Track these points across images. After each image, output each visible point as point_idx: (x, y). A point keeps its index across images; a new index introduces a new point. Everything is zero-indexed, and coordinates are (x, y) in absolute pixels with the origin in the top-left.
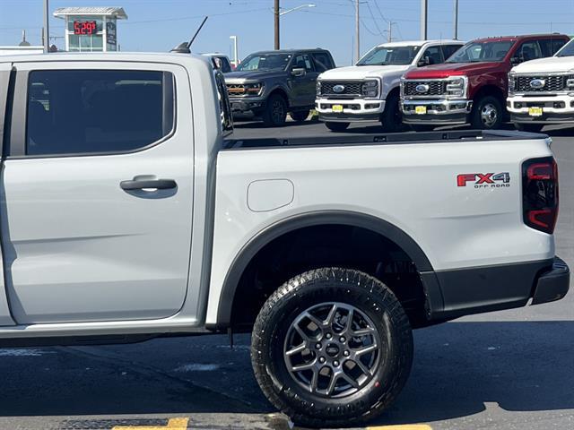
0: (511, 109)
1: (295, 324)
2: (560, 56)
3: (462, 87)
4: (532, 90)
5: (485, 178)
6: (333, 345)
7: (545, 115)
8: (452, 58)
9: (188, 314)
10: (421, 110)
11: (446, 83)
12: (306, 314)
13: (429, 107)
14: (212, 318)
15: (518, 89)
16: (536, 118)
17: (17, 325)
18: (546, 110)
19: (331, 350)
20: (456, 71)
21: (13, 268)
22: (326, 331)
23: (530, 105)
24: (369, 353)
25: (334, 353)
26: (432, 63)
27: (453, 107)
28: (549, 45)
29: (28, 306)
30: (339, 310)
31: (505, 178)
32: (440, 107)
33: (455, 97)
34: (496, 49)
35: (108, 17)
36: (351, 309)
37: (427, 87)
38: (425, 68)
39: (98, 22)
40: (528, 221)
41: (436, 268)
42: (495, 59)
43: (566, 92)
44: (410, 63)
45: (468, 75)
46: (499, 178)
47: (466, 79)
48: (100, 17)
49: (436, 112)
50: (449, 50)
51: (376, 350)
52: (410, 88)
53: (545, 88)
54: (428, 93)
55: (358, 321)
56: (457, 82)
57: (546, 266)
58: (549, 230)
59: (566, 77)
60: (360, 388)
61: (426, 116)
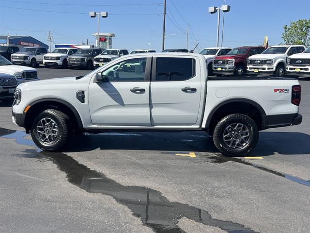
0: (248, 70)
1: (227, 128)
2: (264, 53)
3: (233, 62)
4: (255, 64)
5: (282, 90)
6: (236, 135)
7: (259, 72)
8: (229, 53)
9: (197, 125)
10: (219, 69)
11: (228, 61)
12: (230, 126)
13: (222, 68)
14: (204, 126)
15: (251, 63)
16: (256, 73)
17: (152, 126)
18: (260, 70)
19: (237, 136)
20: (231, 57)
21: (152, 110)
22: (235, 131)
23: (254, 68)
24: (246, 137)
25: (237, 137)
26: (222, 54)
27: (229, 68)
28: (259, 50)
29: (155, 121)
30: (239, 125)
31: (287, 90)
32: (226, 68)
33: (230, 66)
34: (242, 51)
35: (109, 36)
36: (242, 125)
37: (221, 62)
38: (220, 56)
39: (106, 38)
40: (292, 103)
41: (267, 114)
42: (242, 54)
43: (266, 65)
44: (215, 54)
45: (235, 58)
46: (286, 90)
47: (234, 60)
48: (107, 36)
49: (224, 70)
50: (227, 51)
51: (248, 137)
52: (216, 62)
53: (260, 64)
54: (222, 64)
55: (244, 129)
56: (231, 61)
57: (296, 115)
58: (298, 105)
59: (266, 60)
60: (243, 146)
61: (221, 71)
